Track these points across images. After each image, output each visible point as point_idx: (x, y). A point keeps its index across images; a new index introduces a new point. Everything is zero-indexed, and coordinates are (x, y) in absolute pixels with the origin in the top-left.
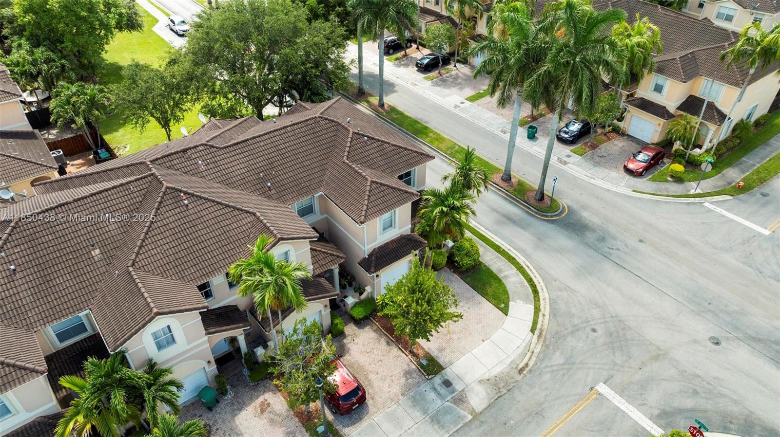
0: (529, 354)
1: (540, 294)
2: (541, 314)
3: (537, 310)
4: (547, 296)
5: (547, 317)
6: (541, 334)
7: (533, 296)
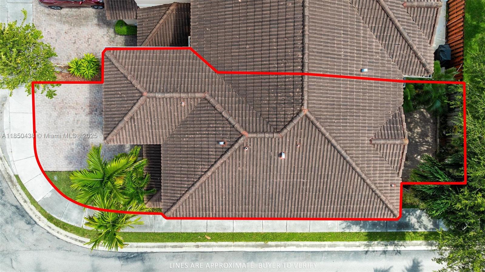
1: (46, 220)
2: (27, 199)
3: (33, 201)
4: (42, 225)
5: (22, 202)
6: (12, 181)
7: (48, 212)
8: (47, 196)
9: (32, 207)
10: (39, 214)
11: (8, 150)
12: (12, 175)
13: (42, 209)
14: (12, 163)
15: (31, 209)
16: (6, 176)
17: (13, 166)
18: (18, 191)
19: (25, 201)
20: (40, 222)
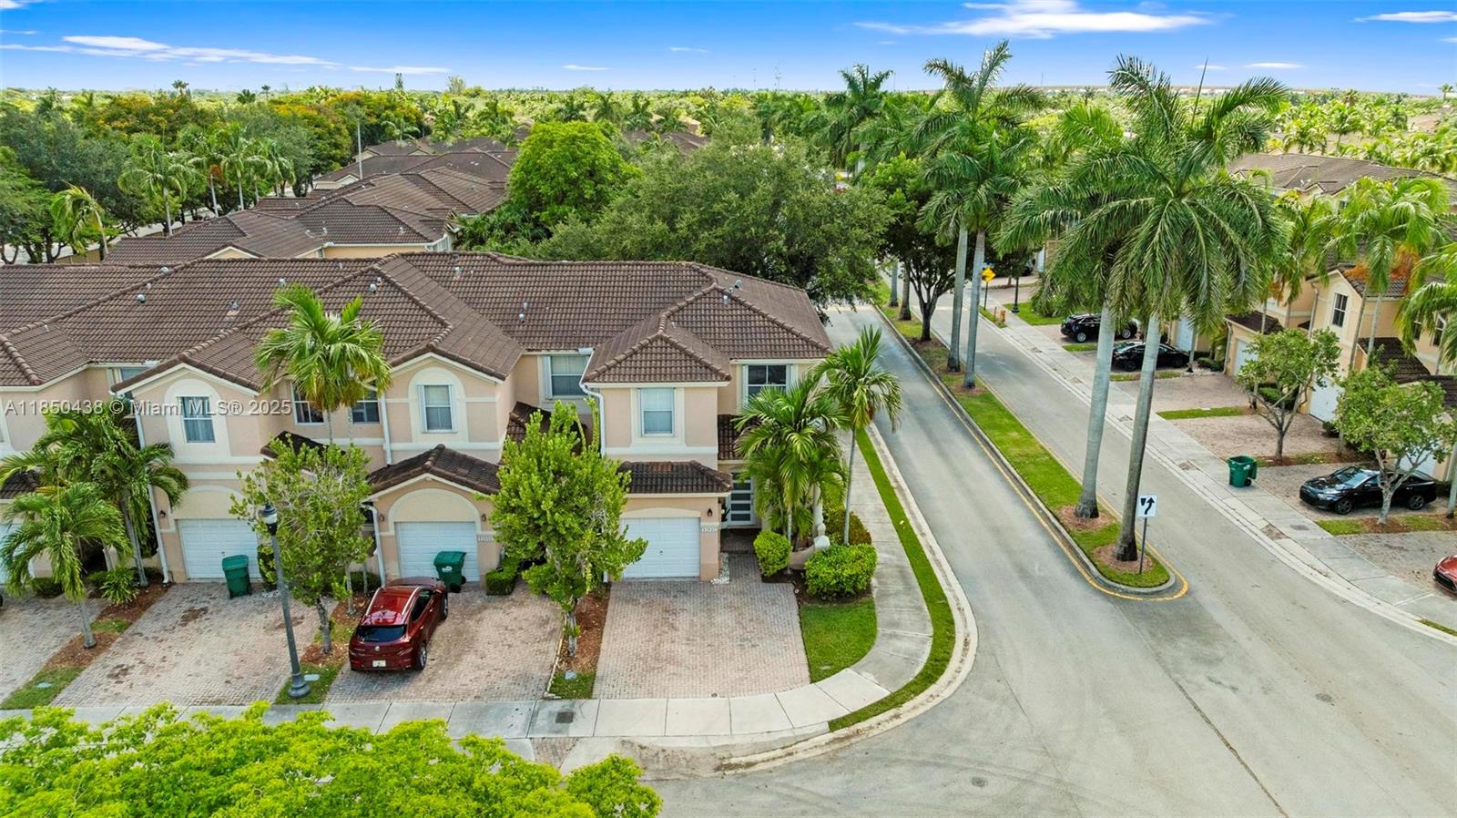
0: (779, 752)
1: (934, 685)
2: (889, 712)
3: (892, 702)
4: (947, 693)
5: (900, 722)
6: (848, 737)
7: (911, 679)
8: (872, 678)
9: (907, 705)
10: (922, 697)
11: (766, 738)
12: (831, 736)
13: (906, 687)
14: (798, 732)
15: (914, 708)
16: (837, 746)
17: (807, 731)
18: (871, 728)
19: (897, 716)
20: (941, 694)
